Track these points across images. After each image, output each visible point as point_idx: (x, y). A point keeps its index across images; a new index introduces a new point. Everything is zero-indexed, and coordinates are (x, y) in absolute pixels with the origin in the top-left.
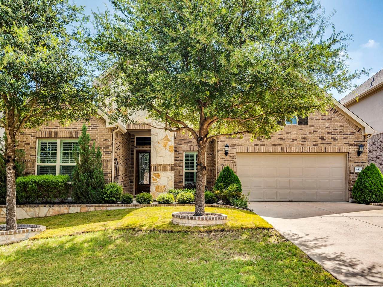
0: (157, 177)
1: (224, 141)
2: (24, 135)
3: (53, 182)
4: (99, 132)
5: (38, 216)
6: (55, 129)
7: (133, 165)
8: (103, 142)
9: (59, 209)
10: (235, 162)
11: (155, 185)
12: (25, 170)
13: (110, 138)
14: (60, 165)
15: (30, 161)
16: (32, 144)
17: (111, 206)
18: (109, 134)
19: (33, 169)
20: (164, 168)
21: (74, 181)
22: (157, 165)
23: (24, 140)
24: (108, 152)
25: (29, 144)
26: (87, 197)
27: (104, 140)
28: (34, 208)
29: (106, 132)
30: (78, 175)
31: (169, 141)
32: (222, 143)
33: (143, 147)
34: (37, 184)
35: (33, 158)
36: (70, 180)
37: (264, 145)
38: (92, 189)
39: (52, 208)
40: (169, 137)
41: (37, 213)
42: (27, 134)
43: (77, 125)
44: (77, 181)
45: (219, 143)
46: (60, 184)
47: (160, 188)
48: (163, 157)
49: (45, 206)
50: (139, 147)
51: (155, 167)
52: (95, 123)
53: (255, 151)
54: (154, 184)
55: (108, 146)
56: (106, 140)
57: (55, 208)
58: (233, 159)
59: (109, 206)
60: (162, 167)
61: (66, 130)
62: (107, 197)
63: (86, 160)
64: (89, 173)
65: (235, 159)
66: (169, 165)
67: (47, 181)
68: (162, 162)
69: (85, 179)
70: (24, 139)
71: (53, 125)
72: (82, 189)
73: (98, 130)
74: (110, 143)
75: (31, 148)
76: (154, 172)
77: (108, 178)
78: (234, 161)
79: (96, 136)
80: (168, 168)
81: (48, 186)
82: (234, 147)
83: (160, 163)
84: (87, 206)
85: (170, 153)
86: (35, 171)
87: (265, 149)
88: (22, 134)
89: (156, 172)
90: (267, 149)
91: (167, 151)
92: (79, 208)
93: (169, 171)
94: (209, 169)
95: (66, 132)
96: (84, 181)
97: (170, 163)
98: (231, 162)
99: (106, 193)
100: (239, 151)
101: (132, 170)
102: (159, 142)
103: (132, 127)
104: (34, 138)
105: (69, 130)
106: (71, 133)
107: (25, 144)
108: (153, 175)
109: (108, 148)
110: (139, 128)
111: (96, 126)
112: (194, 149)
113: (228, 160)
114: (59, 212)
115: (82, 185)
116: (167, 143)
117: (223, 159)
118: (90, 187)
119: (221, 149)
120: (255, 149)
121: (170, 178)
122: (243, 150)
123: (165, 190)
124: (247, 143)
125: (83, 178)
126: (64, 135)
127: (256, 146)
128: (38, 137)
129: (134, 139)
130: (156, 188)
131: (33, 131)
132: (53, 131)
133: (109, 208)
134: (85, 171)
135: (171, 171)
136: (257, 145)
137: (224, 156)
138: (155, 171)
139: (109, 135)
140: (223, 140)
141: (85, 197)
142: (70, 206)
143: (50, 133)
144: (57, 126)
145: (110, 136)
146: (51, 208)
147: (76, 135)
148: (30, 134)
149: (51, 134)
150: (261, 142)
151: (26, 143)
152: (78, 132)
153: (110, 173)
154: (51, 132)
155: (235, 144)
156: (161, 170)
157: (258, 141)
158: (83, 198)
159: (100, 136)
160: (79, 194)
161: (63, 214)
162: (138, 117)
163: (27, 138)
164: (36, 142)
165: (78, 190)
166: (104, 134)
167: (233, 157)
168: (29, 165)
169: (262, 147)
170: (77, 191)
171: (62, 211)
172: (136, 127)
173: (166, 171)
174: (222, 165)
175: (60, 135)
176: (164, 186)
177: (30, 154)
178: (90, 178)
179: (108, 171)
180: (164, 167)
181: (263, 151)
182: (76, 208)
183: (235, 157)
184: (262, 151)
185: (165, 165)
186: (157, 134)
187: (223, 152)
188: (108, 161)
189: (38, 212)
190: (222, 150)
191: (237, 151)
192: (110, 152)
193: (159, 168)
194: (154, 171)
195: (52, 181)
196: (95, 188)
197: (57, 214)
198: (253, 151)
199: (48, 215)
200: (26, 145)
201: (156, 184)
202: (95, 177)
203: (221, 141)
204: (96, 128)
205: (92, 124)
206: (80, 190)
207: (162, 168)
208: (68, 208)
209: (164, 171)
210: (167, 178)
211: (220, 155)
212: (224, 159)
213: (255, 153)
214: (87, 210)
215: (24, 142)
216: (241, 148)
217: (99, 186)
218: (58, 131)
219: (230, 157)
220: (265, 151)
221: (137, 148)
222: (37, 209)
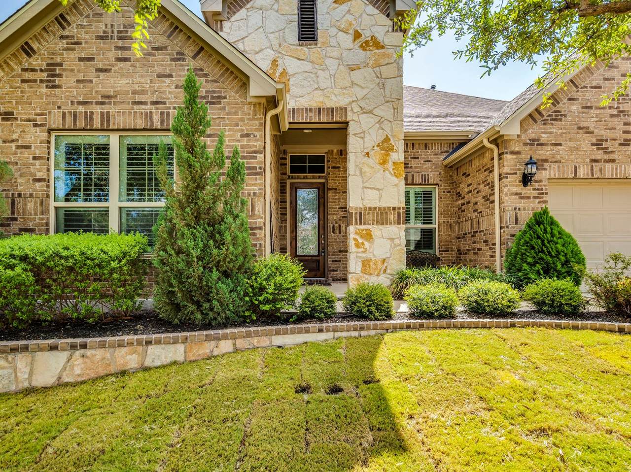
0: (366, 240)
1: (518, 153)
2: (14, 122)
3: (87, 258)
4: (228, 114)
5: (26, 384)
6: (102, 103)
7: (286, 214)
8: (239, 141)
9: (108, 355)
10: (545, 202)
11: (360, 258)
12: (20, 221)
13: (260, 131)
14: (120, 208)
15: (31, 195)
16: (36, 148)
17: (285, 333)
18: (258, 119)
19: (42, 219)
20: (381, 216)
21: (161, 253)
22: (365, 209)
23: (15, 136)
24: (255, 168)
25: (28, 147)
26: (206, 305)
27: (242, 136)
28: (10, 357)
29: (249, 114)
30: (171, 231)
31: (392, 149)
32: (514, 156)
33: (305, 178)
34: (30, 263)
35: (42, 186)
36: (149, 249)
37: (613, 161)
38: (219, 279)
39: (82, 351)
40: (392, 142)
41: (23, 375)
42: (22, 120)
43: (164, 92)
44: (173, 252)
45: (509, 156)
46: (114, 264)
47: (372, 265)
48: (378, 190)
49: (54, 348)
50: (298, 178)
51: (360, 213)
52: (217, 87)
53: (592, 175)
54: (359, 255)
55: (255, 152)
56: (248, 135)
57: (93, 352)
58: (542, 194)
59: (278, 333)
60: (377, 213)
61: (133, 108)
62: (267, 301)
63: (197, 183)
64: (209, 225)
65: (546, 194)
66: (394, 209)
67: (65, 253)
68: (377, 201)
69: (197, 245)
70: (14, 132)
71: (96, 92)
72: (188, 278)
73: (224, 108)
74: (258, 145)
75: (35, 158)
76: (358, 226)
77: (258, 243)
78: (544, 199)
79: (219, 125)
80: (392, 217)
81: (71, 269)
82: (543, 165)
83: (373, 206)
84: (208, 338)
85: (395, 180)
86: (47, 224)
87: (616, 169)
88: (8, 119)
89: (363, 227)
90: (621, 171)
91: (389, 176)
92: (181, 348)
93: (395, 223)
94: (444, 222)
95: (135, 113)
96: (195, 253)
97: (396, 205)
98: (537, 201)
99: (262, 289)
100: (555, 175)
101: (284, 225)
102: (368, 154)
103: (302, 116)
104: (42, 131)
105: (143, 107)
106: (149, 116)
107: (18, 147)
108: (356, 233)
109: (255, 158)
110: (319, 118)
111: (219, 97)
112: (413, 180)
113: (529, 198)
114: (109, 365)
115: (189, 264)
116: (388, 155)
117: (517, 194)
118: (215, 274)
119: (513, 172)
120: (592, 170)
121: (397, 241)
122: (563, 173)
123: (385, 270)
124: (573, 157)
125: (191, 244)
126: (129, 123)
127: (594, 164)
128: (53, 126)
129: (285, 159)
130: (364, 265)
131: (38, 111)
132: (98, 109)
133: (278, 340)
134: (197, 218)
135: (399, 223)
136: (596, 161)
137: (520, 189)
138: (361, 224)
139: (257, 122)
140: (517, 149)
141: (198, 304)
142: (149, 343)
143: (89, 117)
144: (109, 97)
145: (260, 125)
146: (78, 353)
147: (162, 122)
148: (29, 120)
149: (92, 119)
150: (606, 153)
151: (20, 143)
152: (168, 114)
153: (260, 228)
154: (92, 113)
155: (544, 158)
156: (373, 220)
157: (601, 152)
158: (192, 307)
159: (230, 125)
160: (179, 295)
161: (124, 373)
162: (316, 92)
163: (23, 131)
164: (49, 142)
165: (174, 282)
166: (242, 120)
167: (542, 189)
168: (30, 206)
169: (609, 166)
170: (171, 285)
171: (120, 361)
172: (311, 117)
173: (387, 224)
174: (515, 209)
175: (119, 121)
176: (384, 261)
177: (31, 174)
178: (211, 242)
179: (256, 223)
180: (382, 213)
181: (612, 174)
182: (172, 347)
183: (546, 189)
184: (608, 174)
185: (384, 209)
186: (362, 135)
187: (519, 177)
188: (255, 194)
189: (27, 370)
190: (516, 173)
191: (550, 175)
192: (260, 168)
193: (369, 217)
194: (356, 224)
195: (83, 253)
196: (226, 274)
197: (102, 372)
198: (588, 175)
199: (66, 379)
200: (18, 151)
201: (364, 255)
202: (228, 237)
203: (512, 153)
204: (219, 103)
205: (207, 92)
206: (181, 282)
207: (378, 216)
208: (140, 348)
209: (382, 224)
210: (389, 241)
211: (510, 186)
212: (521, 194)
213: (593, 180)
214: (208, 351)
215: (13, 141)
216: (559, 167)
217: (239, 269)
218: (112, 109)
219: (535, 189)
220: (616, 174)
221: (292, 178)
222: (22, 361)
